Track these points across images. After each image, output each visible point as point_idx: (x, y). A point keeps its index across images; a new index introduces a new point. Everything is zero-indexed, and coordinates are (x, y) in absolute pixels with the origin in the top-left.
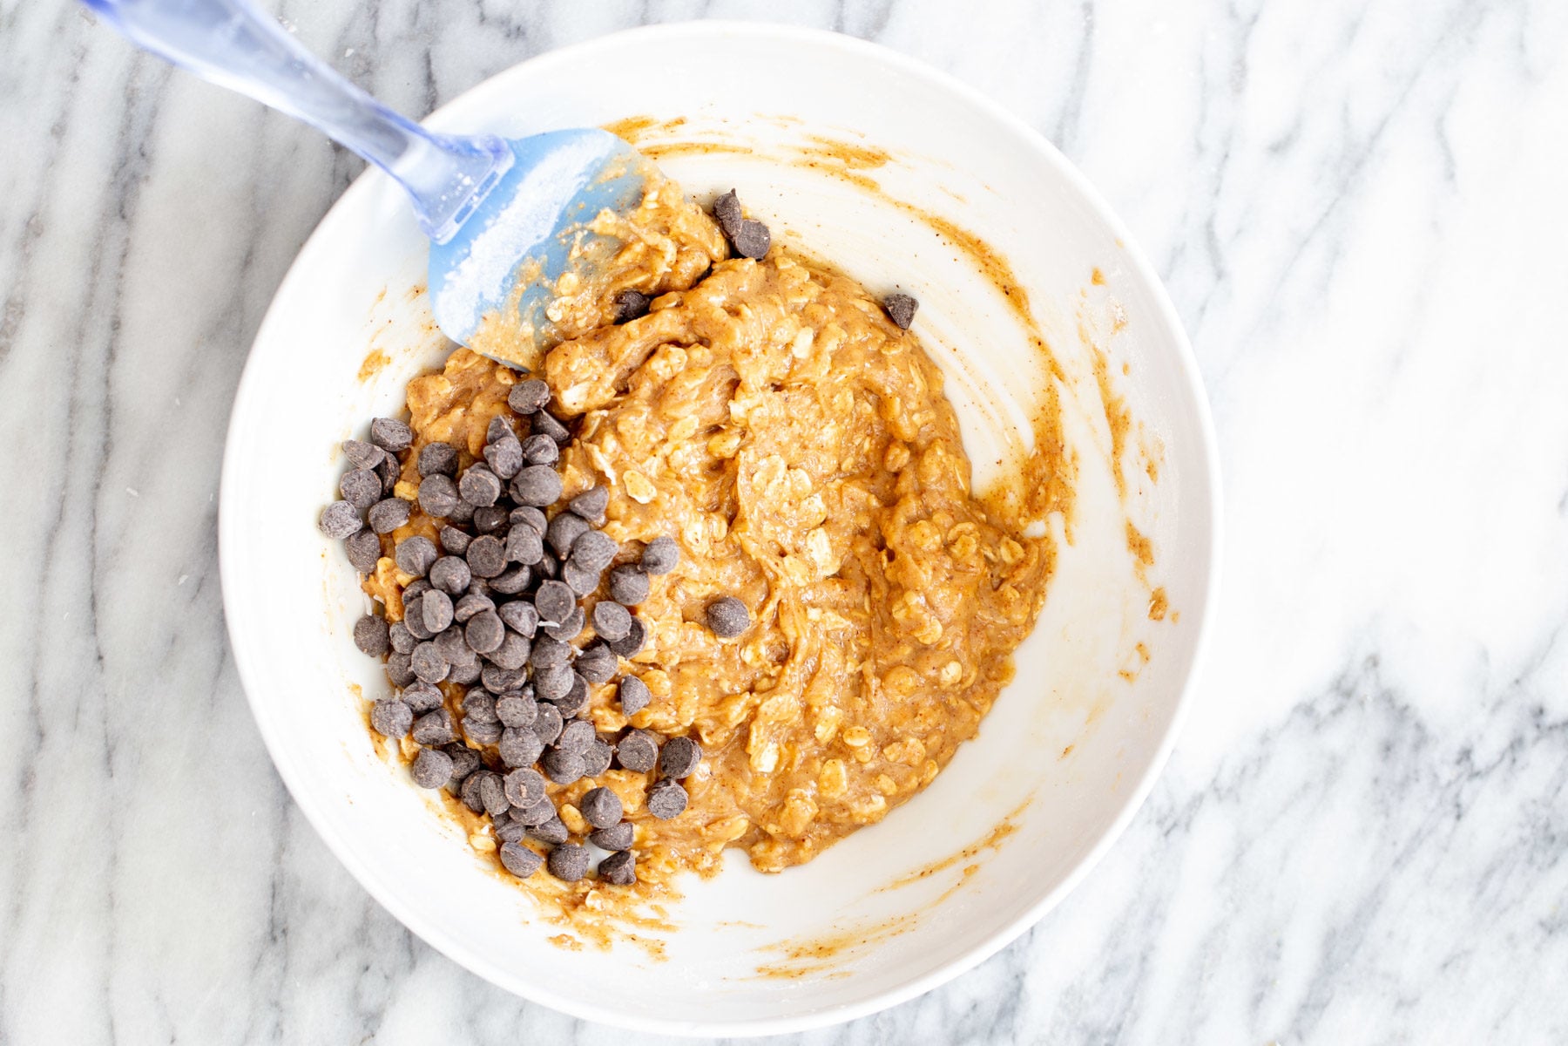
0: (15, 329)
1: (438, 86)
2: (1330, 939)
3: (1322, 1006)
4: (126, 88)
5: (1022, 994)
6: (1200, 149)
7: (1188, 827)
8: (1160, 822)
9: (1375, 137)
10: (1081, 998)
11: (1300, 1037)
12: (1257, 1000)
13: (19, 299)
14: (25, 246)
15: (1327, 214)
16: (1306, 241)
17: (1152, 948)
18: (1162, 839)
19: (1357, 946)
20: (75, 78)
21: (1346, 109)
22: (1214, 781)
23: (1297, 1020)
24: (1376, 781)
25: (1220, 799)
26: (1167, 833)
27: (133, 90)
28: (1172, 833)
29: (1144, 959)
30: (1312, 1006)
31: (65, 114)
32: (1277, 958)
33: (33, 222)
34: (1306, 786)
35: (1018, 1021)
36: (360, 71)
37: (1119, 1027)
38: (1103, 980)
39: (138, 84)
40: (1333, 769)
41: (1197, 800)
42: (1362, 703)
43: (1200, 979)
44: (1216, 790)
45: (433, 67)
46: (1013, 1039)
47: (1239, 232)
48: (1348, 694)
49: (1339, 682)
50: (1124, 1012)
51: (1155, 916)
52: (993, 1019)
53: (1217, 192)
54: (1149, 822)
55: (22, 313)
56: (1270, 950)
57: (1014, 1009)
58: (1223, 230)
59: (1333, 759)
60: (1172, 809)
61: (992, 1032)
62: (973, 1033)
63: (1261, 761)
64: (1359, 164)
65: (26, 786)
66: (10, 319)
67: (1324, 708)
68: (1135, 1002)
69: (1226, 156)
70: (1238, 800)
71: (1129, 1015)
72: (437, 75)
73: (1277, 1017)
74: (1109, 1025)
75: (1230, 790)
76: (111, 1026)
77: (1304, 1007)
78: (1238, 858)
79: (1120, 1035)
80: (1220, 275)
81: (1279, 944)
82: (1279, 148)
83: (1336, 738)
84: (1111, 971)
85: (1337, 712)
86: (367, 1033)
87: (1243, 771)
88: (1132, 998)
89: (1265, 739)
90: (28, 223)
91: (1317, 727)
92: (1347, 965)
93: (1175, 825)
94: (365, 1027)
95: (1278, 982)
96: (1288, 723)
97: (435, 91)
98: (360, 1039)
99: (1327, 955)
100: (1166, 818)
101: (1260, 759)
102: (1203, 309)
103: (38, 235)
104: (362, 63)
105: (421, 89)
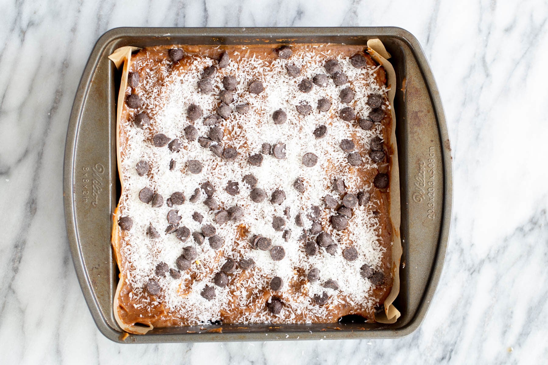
0: (59, 101)
1: (208, 12)
2: (530, 311)
3: (527, 334)
4: (98, 14)
5: (421, 332)
6: (480, 31)
7: (479, 271)
8: (469, 270)
9: (542, 25)
10: (442, 333)
11: (520, 345)
12: (504, 333)
13: (61, 90)
14: (62, 71)
15: (525, 53)
16: (518, 63)
17: (467, 314)
18: (470, 276)
19: (539, 313)
20: (79, 11)
21: (532, 16)
22: (488, 255)
23: (519, 339)
24: (546, 254)
25: (490, 261)
26: (472, 274)
27: (100, 15)
28: (473, 274)
29: (464, 318)
30: (524, 334)
31: (76, 24)
32: (511, 317)
33: (65, 63)
34: (521, 256)
35: (420, 341)
36: (181, 7)
37: (455, 343)
38: (450, 326)
39: (102, 13)
40: (530, 250)
41: (482, 262)
42: (540, 227)
43: (484, 325)
44: (489, 258)
45: (207, 5)
46: (418, 347)
47: (494, 60)
48: (535, 224)
49: (532, 219)
50: (457, 337)
51: (468, 303)
52: (411, 341)
53: (486, 46)
54: (465, 270)
55: (62, 95)
56: (508, 315)
57: (418, 337)
58: (488, 59)
59: (530, 246)
60: (473, 265)
61: (410, 345)
62: (404, 345)
63: (505, 248)
64: (536, 35)
65: (65, 263)
66: (57, 97)
67: (527, 228)
68: (461, 334)
69: (489, 33)
70: (497, 262)
71: (459, 338)
72: (208, 8)
73: (511, 338)
74: (452, 342)
75: (494, 258)
76: (97, 348)
77: (521, 335)
78: (497, 282)
79: (456, 346)
80: (487, 75)
81: (512, 312)
82: (508, 30)
83: (531, 239)
84: (453, 323)
85: (532, 229)
86: (188, 349)
87: (498, 251)
88: (460, 332)
89: (506, 240)
90: (63, 63)
91: (524, 235)
92: (536, 320)
93: (474, 271)
94: (187, 347)
95: (512, 326)
96: (514, 234)
97: (208, 14)
98: (186, 351)
99: (529, 317)
100: (471, 268)
101: (504, 247)
102: (482, 88)
103: (67, 67)
104: (181, 4)
105: (202, 13)
